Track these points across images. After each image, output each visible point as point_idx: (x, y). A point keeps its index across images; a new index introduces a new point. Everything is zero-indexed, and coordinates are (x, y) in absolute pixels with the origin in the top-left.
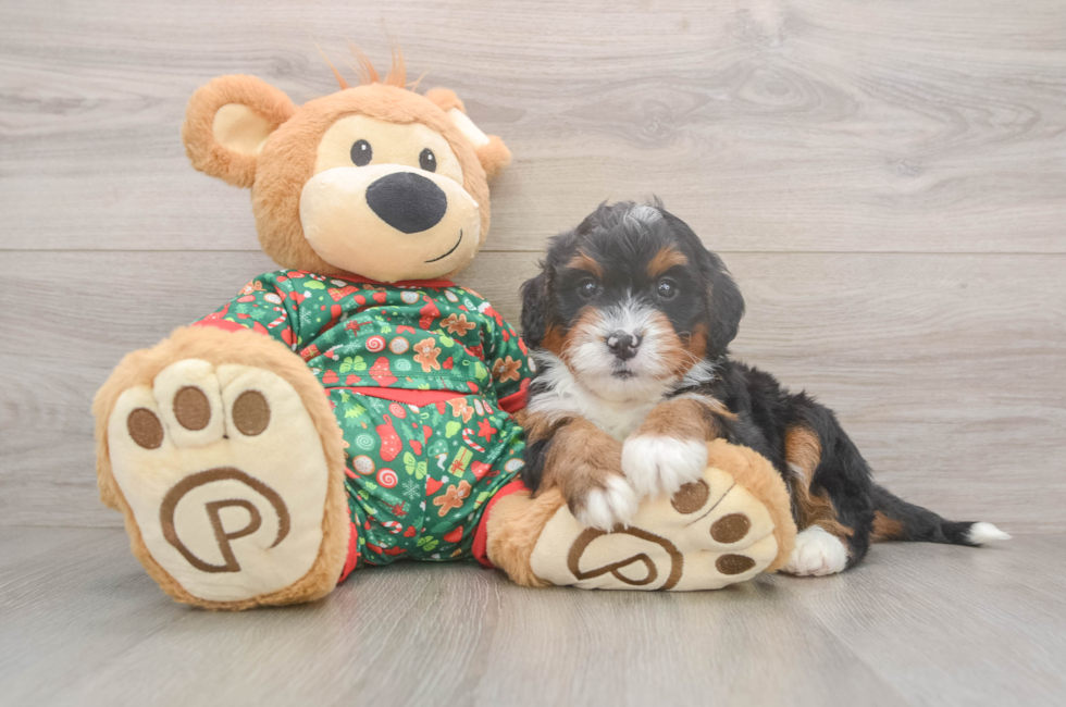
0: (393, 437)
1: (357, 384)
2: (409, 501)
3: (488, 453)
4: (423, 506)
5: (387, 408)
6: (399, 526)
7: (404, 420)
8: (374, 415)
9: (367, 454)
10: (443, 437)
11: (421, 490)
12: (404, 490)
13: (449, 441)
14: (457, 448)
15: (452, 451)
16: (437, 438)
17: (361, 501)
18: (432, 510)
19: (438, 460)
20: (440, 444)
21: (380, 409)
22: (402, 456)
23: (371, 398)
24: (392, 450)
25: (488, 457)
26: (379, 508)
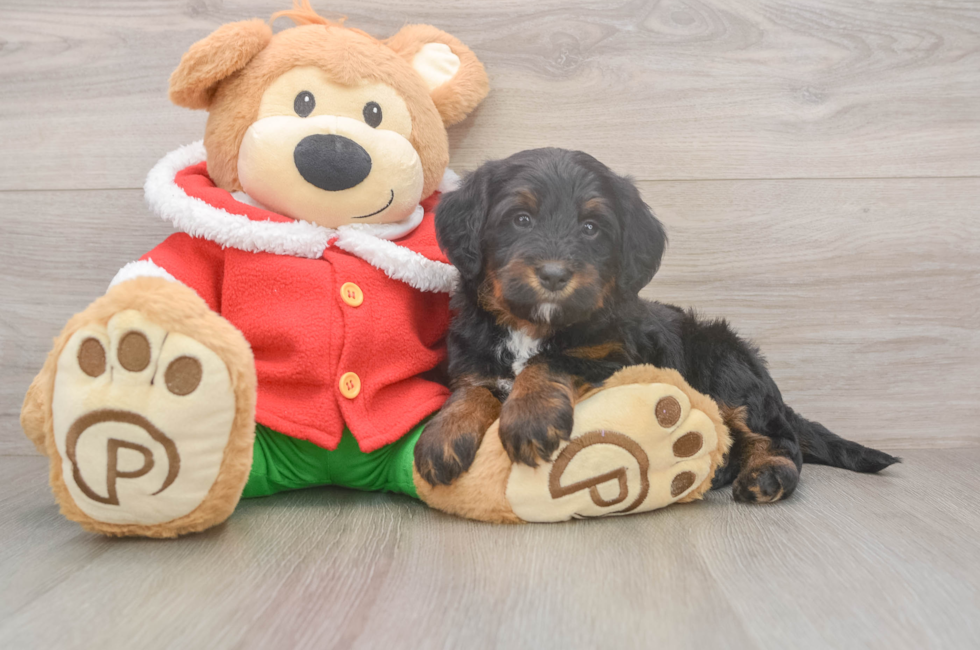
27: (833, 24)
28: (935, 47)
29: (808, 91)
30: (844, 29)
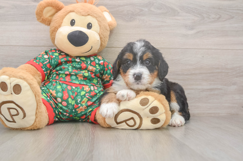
0: (66, 94)
1: (62, 80)
2: (70, 109)
3: (92, 99)
4: (74, 111)
5: (67, 87)
6: (68, 114)
7: (70, 90)
8: (63, 89)
9: (60, 97)
10: (80, 95)
11: (73, 107)
12: (69, 107)
13: (82, 96)
14: (84, 98)
15: (82, 98)
16: (78, 95)
17: (58, 108)
18: (76, 111)
19: (78, 100)
20: (79, 97)
21: (65, 87)
22: (68, 99)
23: (64, 84)
24: (66, 97)
25: (93, 100)
26: (62, 110)
27: (195, 11)
28: (219, 18)
29: (189, 27)
30: (198, 12)
